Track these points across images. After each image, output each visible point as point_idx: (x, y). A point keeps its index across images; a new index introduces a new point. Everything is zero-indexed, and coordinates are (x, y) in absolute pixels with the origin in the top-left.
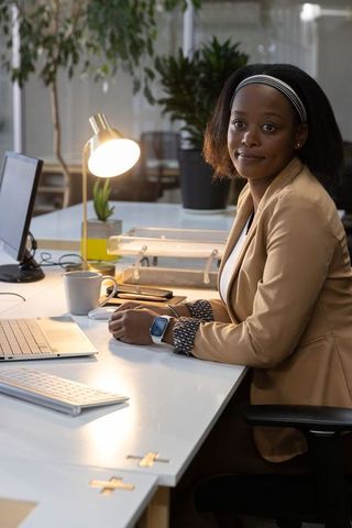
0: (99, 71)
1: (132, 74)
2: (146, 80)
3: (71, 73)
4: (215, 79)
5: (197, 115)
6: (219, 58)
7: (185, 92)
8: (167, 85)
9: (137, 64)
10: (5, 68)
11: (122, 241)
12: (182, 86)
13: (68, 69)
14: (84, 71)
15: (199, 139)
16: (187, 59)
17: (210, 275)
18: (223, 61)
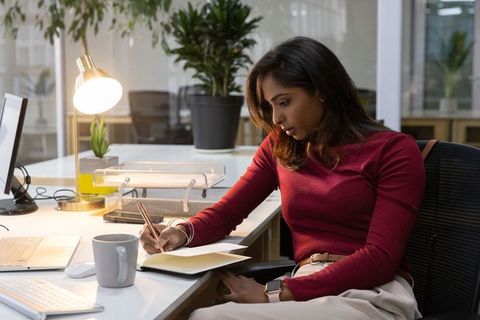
0: (125, 28)
1: (151, 28)
2: (163, 34)
3: (96, 29)
4: (219, 29)
5: (205, 63)
6: (222, 9)
7: (194, 42)
8: (178, 36)
9: (155, 19)
10: (39, 26)
11: (108, 174)
12: (191, 37)
13: (94, 26)
14: (112, 28)
15: (209, 85)
16: (196, 12)
17: (189, 204)
18: (225, 13)
